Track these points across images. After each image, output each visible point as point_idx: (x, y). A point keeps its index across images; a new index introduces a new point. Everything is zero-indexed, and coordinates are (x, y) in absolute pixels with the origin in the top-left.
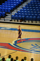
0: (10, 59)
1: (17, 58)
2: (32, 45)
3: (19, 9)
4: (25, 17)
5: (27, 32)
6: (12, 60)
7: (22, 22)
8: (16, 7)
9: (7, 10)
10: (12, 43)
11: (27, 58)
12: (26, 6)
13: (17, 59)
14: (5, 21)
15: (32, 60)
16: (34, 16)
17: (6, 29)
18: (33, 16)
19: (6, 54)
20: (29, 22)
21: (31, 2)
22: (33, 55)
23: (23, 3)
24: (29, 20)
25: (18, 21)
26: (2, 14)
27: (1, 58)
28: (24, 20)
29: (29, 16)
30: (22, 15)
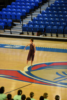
0: (20, 96)
1: (32, 95)
2: (57, 73)
3: (35, 15)
4: (45, 27)
5: (49, 52)
6: (23, 97)
7: (41, 36)
8: (30, 12)
9: (16, 16)
10: (24, 71)
11: (49, 95)
12: (47, 10)
13: (32, 97)
14: (11, 34)
15: (57, 98)
16: (60, 26)
17: (13, 47)
18: (58, 26)
19: (13, 88)
20: (52, 36)
21: (56, 3)
22: (58, 91)
23: (42, 4)
24: (52, 32)
25: (33, 34)
26: (6, 23)
27: (6, 95)
28: (44, 32)
29: (52, 25)
30: (40, 25)
